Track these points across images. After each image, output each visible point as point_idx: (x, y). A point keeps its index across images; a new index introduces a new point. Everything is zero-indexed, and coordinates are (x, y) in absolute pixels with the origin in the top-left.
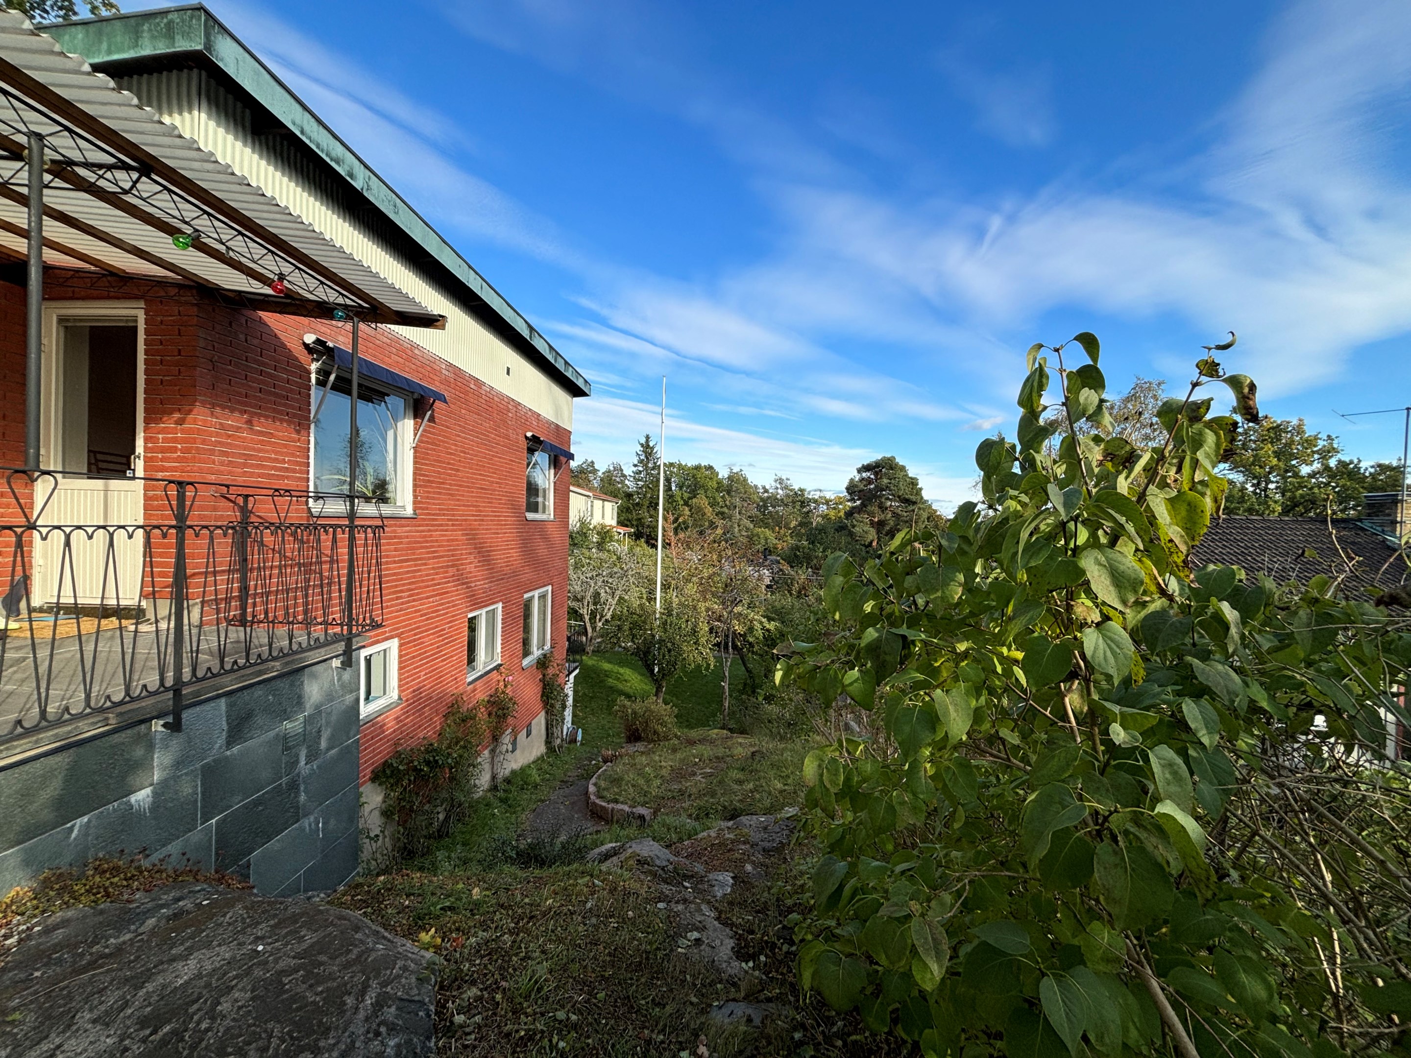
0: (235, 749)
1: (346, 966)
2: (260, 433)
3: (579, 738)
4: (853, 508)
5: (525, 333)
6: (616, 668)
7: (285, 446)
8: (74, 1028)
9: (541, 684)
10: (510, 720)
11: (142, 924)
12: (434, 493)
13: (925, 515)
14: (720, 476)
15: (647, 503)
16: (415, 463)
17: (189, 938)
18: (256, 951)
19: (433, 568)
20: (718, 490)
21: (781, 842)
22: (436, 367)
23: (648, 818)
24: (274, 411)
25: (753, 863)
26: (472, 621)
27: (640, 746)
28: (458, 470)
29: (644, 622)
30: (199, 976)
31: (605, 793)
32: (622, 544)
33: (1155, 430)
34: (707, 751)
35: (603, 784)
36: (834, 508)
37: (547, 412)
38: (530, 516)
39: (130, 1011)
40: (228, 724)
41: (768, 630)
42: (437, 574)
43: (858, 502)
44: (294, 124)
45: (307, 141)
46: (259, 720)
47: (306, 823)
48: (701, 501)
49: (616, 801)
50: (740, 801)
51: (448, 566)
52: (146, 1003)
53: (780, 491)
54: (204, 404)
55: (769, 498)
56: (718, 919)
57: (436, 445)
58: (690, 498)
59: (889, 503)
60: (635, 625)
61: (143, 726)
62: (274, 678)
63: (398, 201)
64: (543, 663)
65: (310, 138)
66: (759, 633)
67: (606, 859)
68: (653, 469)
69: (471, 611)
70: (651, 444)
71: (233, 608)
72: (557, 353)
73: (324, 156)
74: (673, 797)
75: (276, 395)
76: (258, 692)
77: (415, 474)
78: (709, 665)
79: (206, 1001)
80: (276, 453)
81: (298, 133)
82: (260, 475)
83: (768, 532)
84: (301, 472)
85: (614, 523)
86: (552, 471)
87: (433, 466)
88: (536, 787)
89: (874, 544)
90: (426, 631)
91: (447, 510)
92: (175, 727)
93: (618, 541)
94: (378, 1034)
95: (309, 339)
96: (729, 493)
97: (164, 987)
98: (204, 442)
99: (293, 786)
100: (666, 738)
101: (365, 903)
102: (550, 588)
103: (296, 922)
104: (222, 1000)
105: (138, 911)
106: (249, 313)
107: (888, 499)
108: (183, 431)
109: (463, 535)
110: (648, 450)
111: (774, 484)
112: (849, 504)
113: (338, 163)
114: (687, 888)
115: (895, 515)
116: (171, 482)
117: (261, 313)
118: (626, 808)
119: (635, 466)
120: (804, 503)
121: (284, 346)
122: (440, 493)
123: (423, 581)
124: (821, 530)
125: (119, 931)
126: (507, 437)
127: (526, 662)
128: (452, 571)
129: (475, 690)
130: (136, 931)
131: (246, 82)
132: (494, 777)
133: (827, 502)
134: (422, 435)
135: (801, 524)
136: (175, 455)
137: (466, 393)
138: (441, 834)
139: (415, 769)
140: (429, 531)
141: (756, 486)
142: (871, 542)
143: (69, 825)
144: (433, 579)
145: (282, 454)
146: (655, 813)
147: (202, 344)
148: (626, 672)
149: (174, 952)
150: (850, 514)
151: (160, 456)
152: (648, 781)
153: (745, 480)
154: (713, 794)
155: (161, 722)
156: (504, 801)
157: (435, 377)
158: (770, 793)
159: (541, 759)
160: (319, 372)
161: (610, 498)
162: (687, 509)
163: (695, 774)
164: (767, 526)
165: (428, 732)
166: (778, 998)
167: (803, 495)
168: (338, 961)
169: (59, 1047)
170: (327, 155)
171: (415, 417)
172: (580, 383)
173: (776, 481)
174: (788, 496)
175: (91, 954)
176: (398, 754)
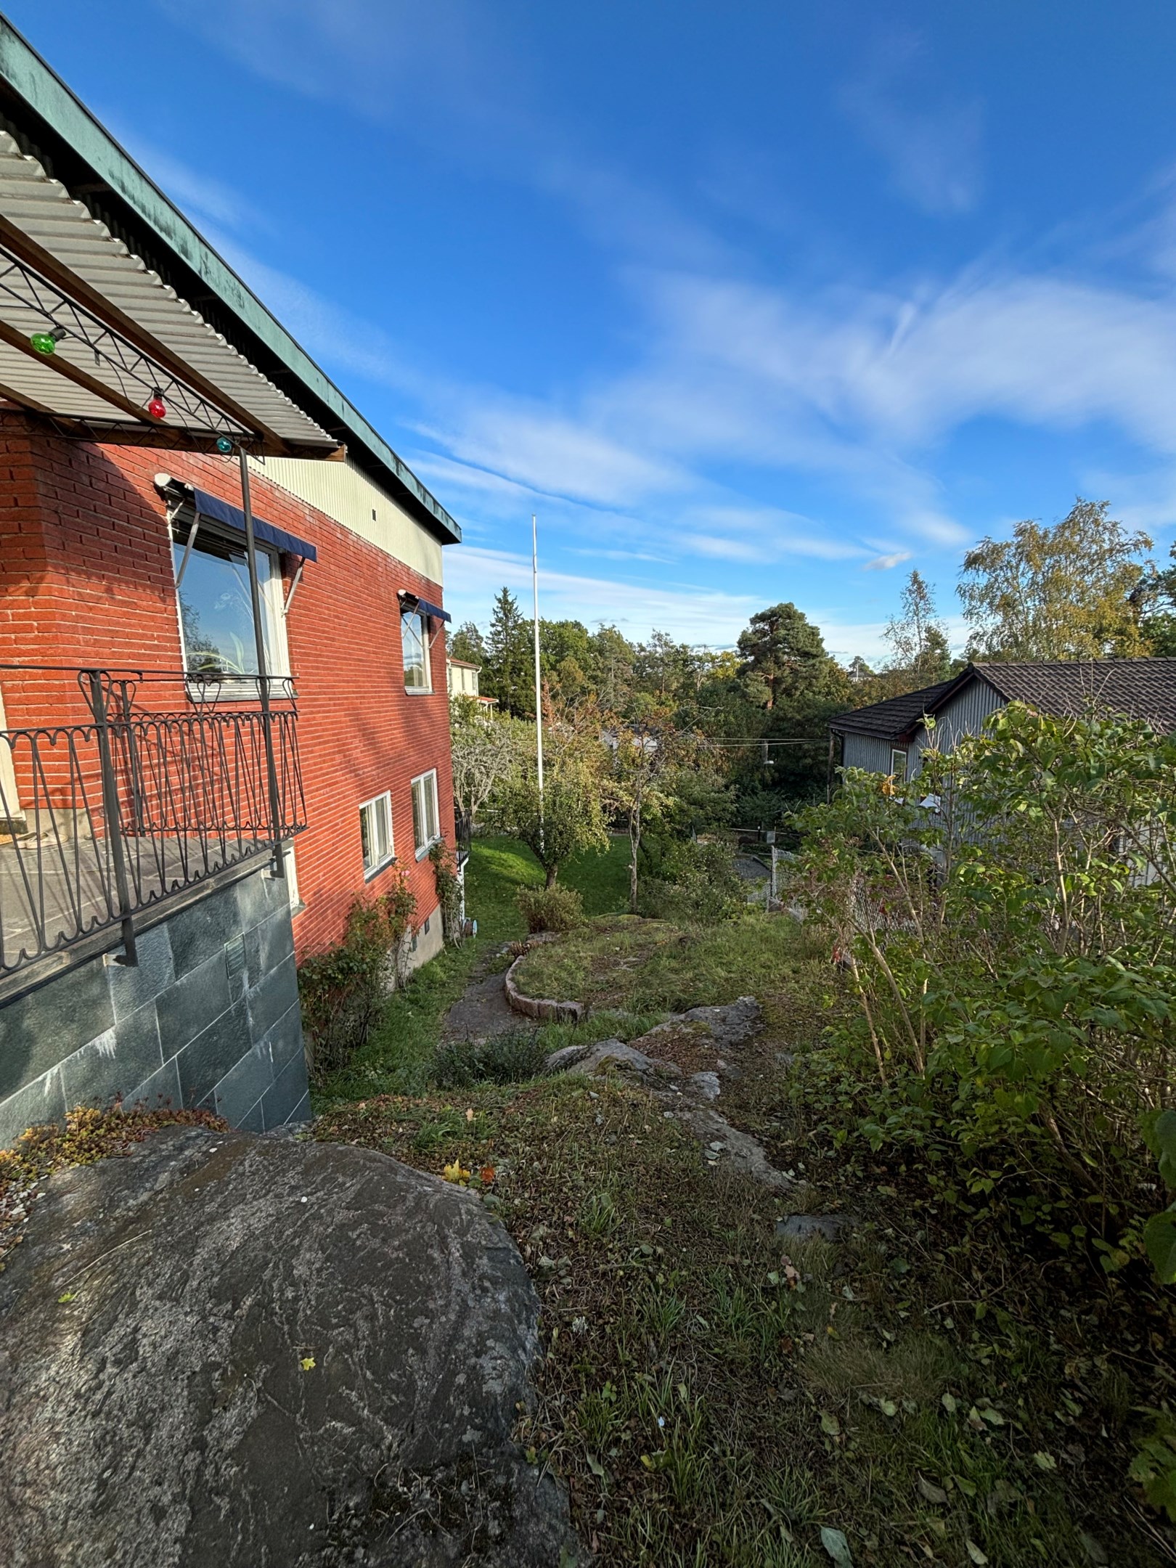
0: (184, 979)
1: (409, 1215)
2: (123, 603)
3: (475, 931)
4: (747, 664)
5: (391, 466)
6: (497, 854)
7: (152, 619)
8: (141, 1305)
9: (435, 877)
10: (411, 917)
11: (156, 1180)
12: (313, 667)
13: (826, 670)
14: (590, 635)
15: (509, 669)
16: (289, 632)
17: (217, 1192)
18: (299, 1203)
19: (320, 756)
20: (589, 650)
21: (747, 1035)
22: (299, 513)
23: (579, 1013)
24: (135, 575)
25: (724, 1058)
26: (363, 812)
27: (546, 936)
28: (333, 640)
29: (530, 803)
30: (252, 1236)
31: (526, 989)
32: (486, 717)
33: (1094, 561)
34: (627, 939)
35: (521, 979)
36: (721, 666)
37: (416, 565)
38: (409, 690)
39: (195, 1283)
40: (174, 952)
41: (666, 806)
42: (324, 762)
43: (751, 659)
44: (112, 176)
45: (130, 202)
46: (201, 944)
47: (257, 1049)
48: (570, 664)
49: (541, 997)
50: (683, 991)
51: (334, 753)
52: (208, 1272)
53: (659, 649)
54: (56, 567)
55: (646, 657)
56: (733, 1125)
57: (309, 610)
58: (557, 661)
59: (786, 657)
60: (520, 808)
61: (94, 962)
62: (209, 896)
63: (242, 289)
64: (435, 854)
65: (132, 198)
66: (657, 811)
67: (572, 1064)
68: (514, 628)
69: (362, 801)
70: (510, 599)
71: (124, 815)
72: (426, 491)
73: (151, 224)
74: (602, 990)
75: (133, 554)
76: (198, 913)
77: (290, 646)
78: (603, 846)
79: (276, 1266)
80: (144, 628)
81: (119, 191)
82: (130, 656)
83: (648, 698)
84: (172, 650)
85: (475, 693)
86: (426, 636)
87: (309, 636)
88: (443, 985)
89: (770, 705)
90: (321, 826)
91: (328, 687)
92: (129, 959)
93: (483, 714)
94: (485, 1290)
95: (162, 480)
96: (601, 652)
97: (219, 1252)
98: (64, 617)
99: (241, 1012)
100: (574, 926)
101: (354, 1133)
102: (434, 771)
103: (324, 1167)
104: (294, 1262)
105: (145, 1165)
106: (86, 446)
107: (785, 653)
108: (36, 604)
109: (346, 715)
110: (506, 605)
111: (651, 641)
112: (738, 660)
113: (169, 234)
114: (675, 1091)
115: (793, 671)
116: (83, 671)
117: (102, 446)
118: (554, 1004)
119: (493, 625)
120: (686, 662)
121: (133, 490)
122: (318, 668)
123: (311, 771)
124: (713, 692)
125: (134, 1191)
126: (379, 597)
127: (418, 853)
128: (338, 758)
129: (373, 888)
130: (151, 1189)
131: (49, 112)
132: (399, 978)
133: (713, 659)
134: (293, 599)
135: (684, 686)
136: (32, 635)
137: (333, 544)
138: (358, 1042)
139: (329, 977)
140: (312, 713)
141: (631, 644)
142: (766, 704)
143: (40, 1078)
144: (321, 769)
145: (149, 628)
146: (586, 1007)
147: (42, 490)
148: (509, 858)
149: (207, 1209)
150: (742, 672)
151: (13, 636)
152: (570, 974)
153: (619, 637)
154: (648, 985)
155: (114, 956)
156: (414, 1002)
157: (300, 526)
158: (714, 982)
159: (441, 954)
160: (174, 523)
161: (469, 665)
162: (555, 673)
163: (618, 964)
164: (645, 689)
165: (331, 937)
166: (843, 1208)
167: (685, 653)
168: (398, 1210)
169: (136, 1330)
170: (156, 222)
171: (283, 576)
172: (450, 527)
173: (654, 637)
174: (667, 654)
175: (115, 1219)
176: (308, 963)
